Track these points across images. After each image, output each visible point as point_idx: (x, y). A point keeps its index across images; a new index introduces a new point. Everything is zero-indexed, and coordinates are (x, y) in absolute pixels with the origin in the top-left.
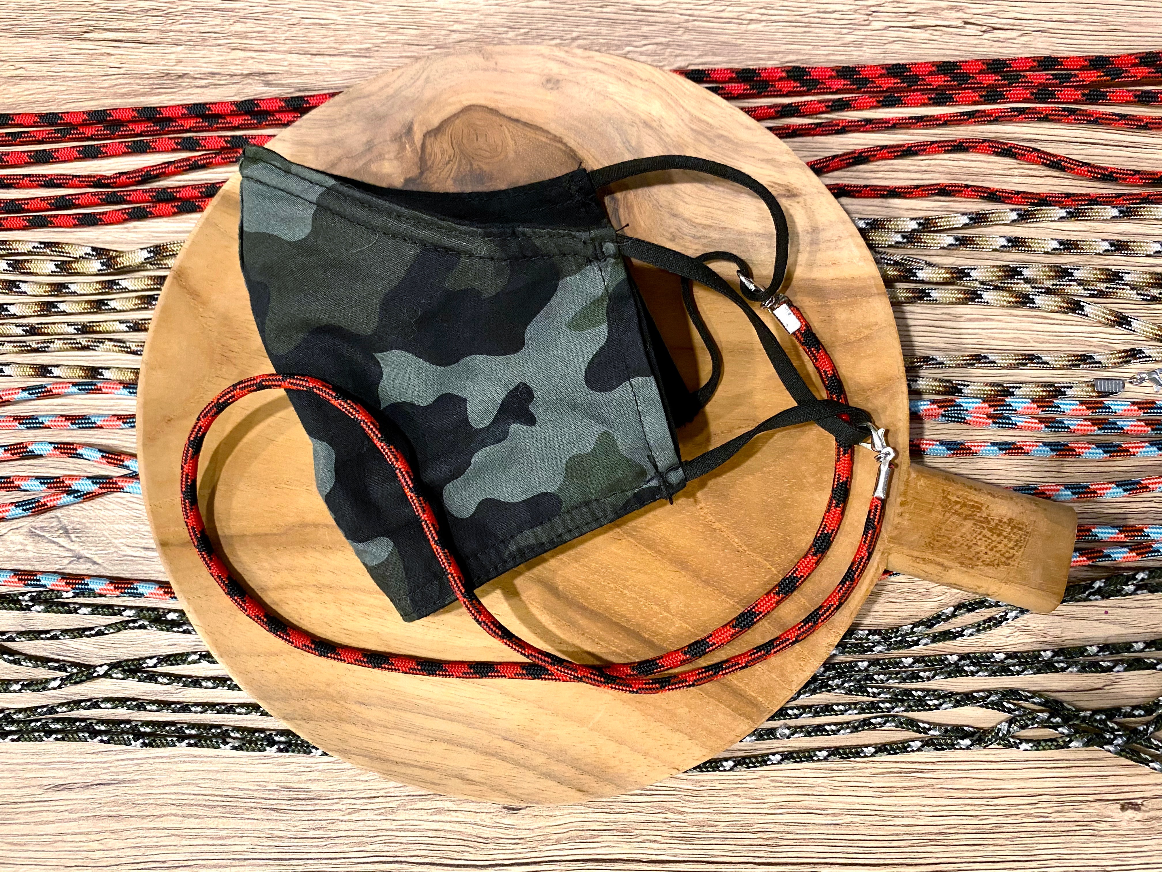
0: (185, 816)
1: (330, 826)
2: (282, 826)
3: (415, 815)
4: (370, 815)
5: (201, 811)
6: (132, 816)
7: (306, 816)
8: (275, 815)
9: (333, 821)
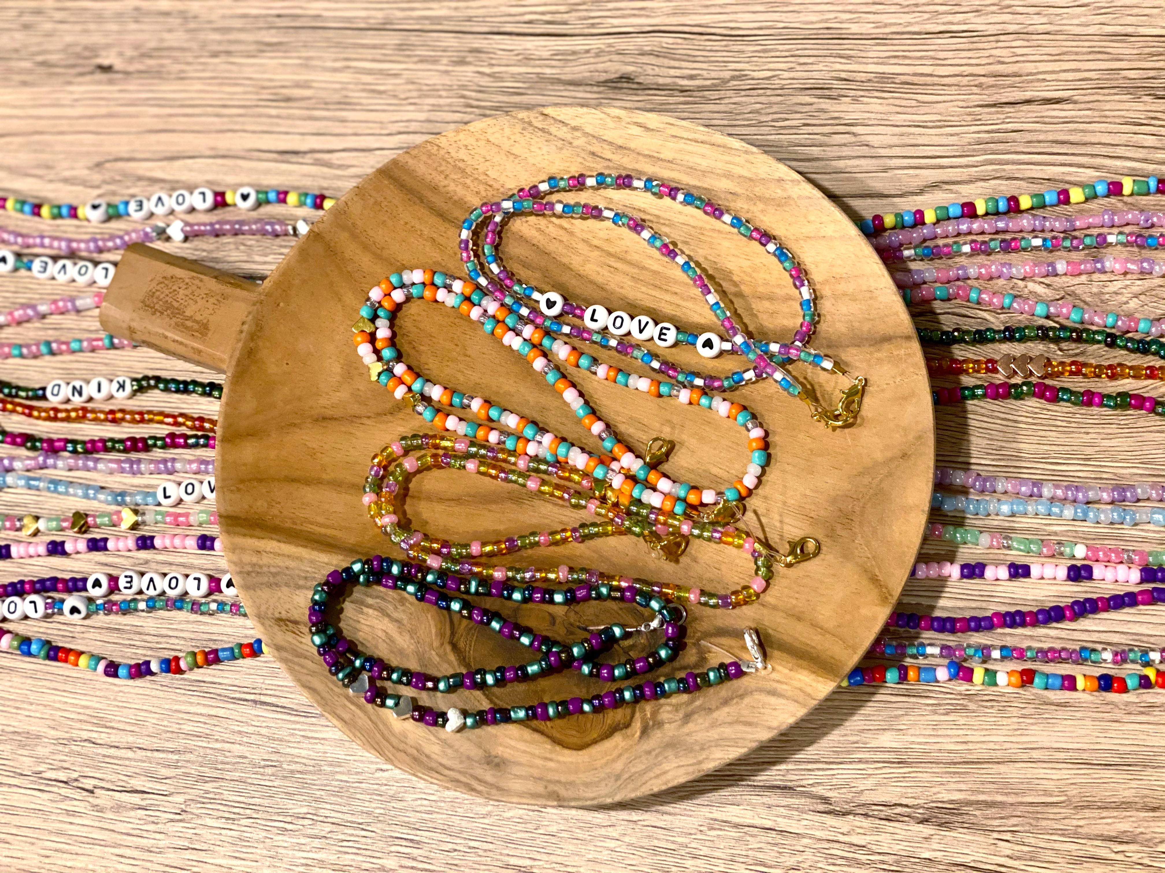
0: (931, 75)
1: (792, 65)
2: (838, 67)
3: (713, 75)
4: (755, 74)
5: (916, 79)
6: (984, 76)
7: (815, 75)
8: (843, 75)
9: (790, 69)
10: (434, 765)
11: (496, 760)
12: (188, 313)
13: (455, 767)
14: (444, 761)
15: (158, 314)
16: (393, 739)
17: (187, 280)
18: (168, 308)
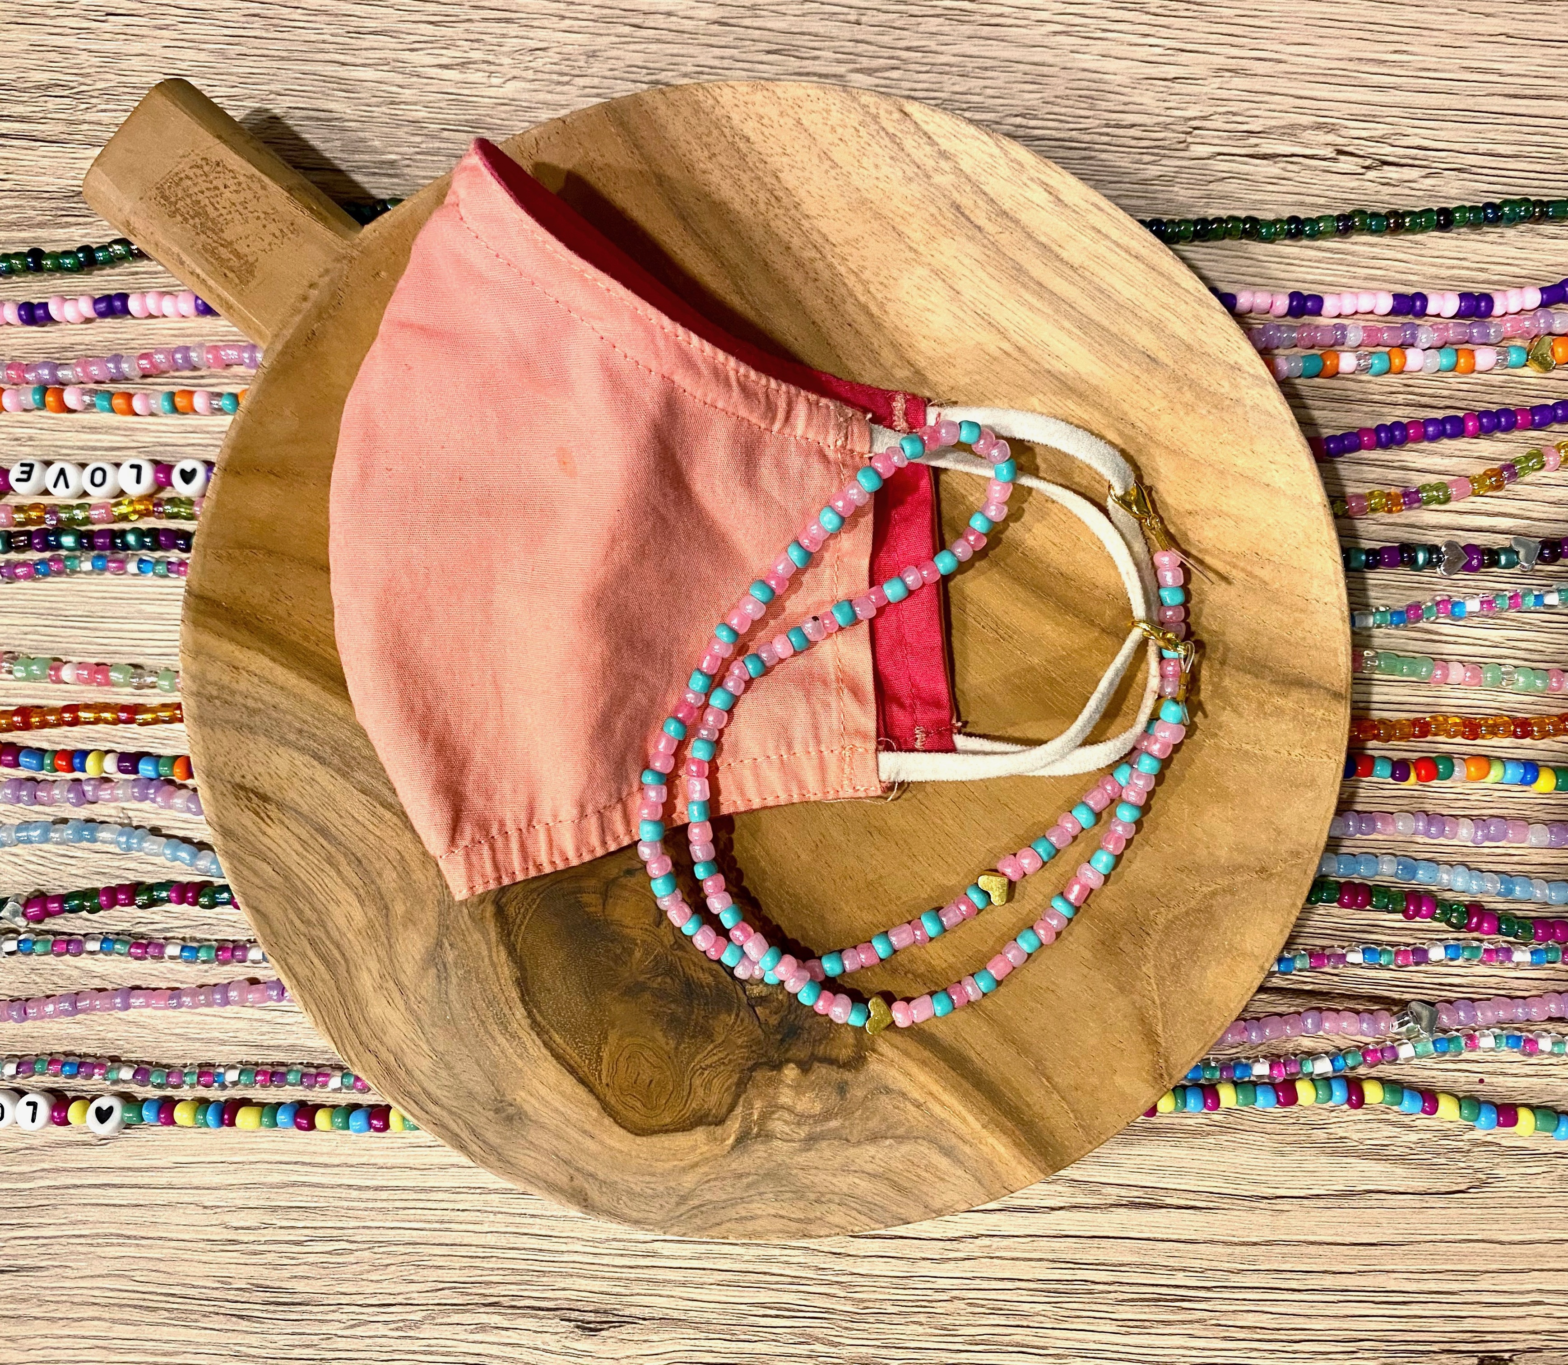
10: (415, 1089)
11: (511, 1110)
12: (228, 235)
13: (445, 1100)
14: (432, 1088)
15: (179, 218)
16: (364, 1029)
17: (242, 179)
18: (197, 215)
